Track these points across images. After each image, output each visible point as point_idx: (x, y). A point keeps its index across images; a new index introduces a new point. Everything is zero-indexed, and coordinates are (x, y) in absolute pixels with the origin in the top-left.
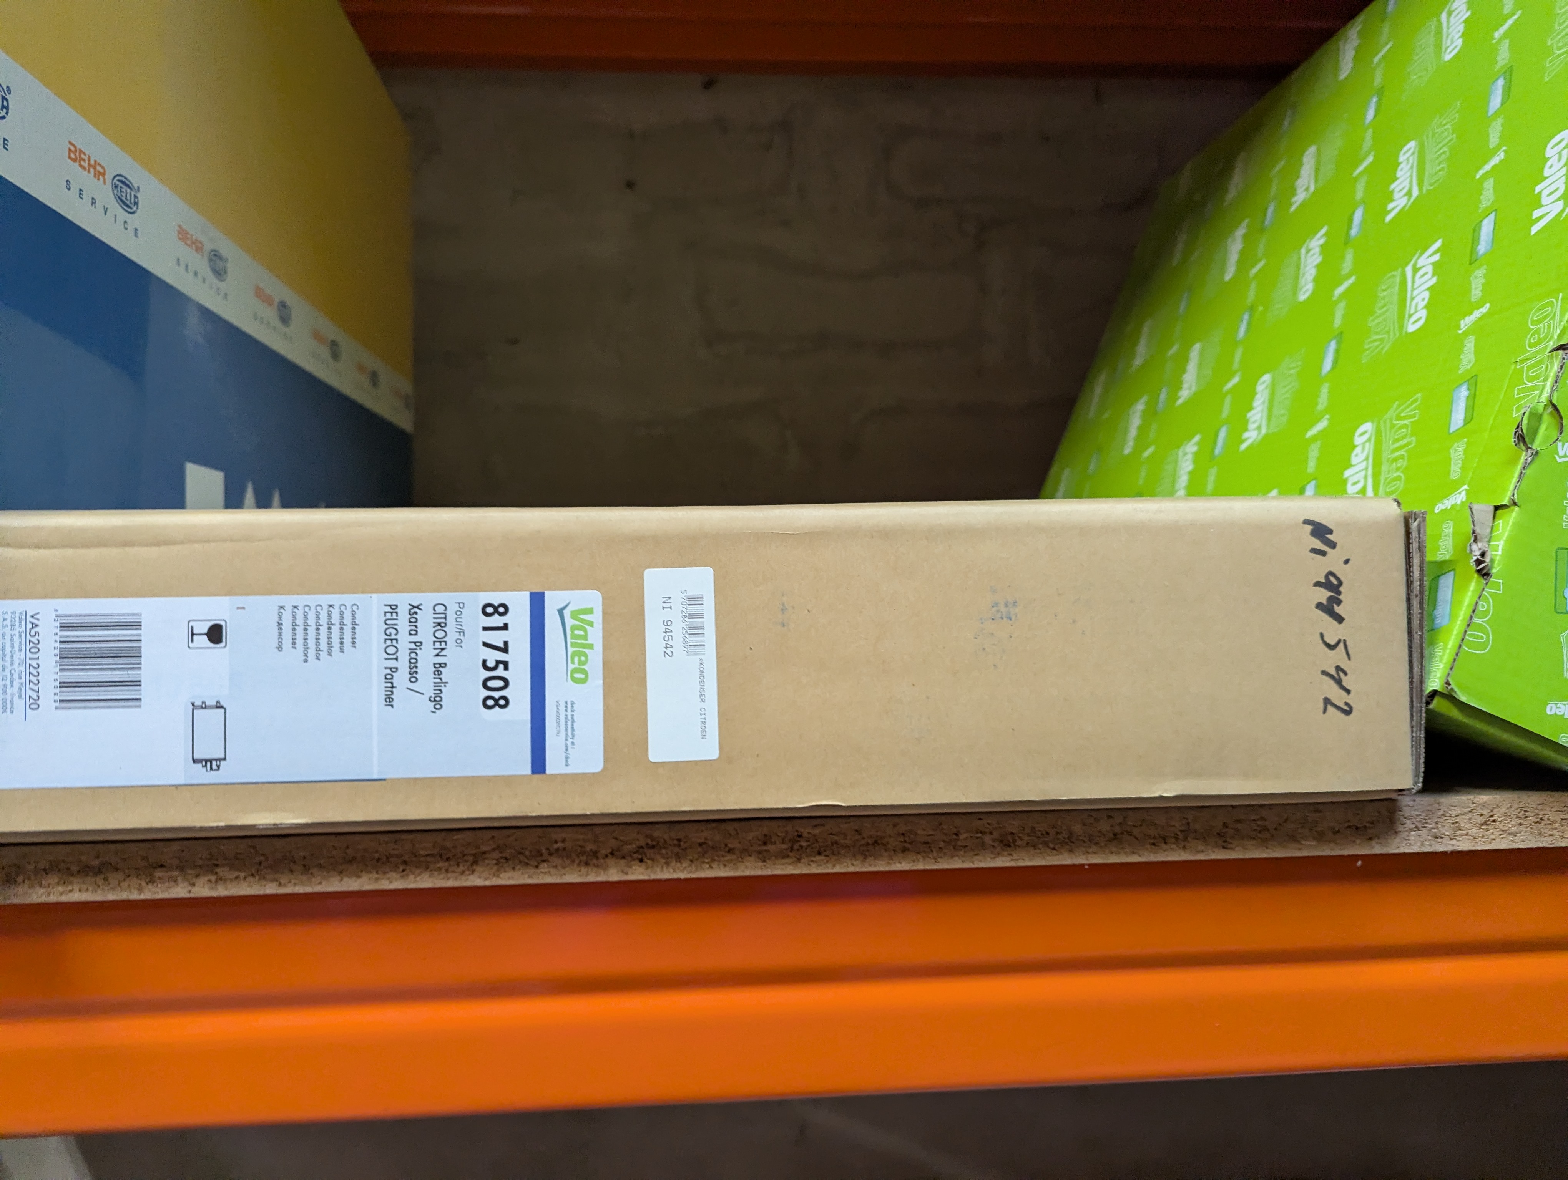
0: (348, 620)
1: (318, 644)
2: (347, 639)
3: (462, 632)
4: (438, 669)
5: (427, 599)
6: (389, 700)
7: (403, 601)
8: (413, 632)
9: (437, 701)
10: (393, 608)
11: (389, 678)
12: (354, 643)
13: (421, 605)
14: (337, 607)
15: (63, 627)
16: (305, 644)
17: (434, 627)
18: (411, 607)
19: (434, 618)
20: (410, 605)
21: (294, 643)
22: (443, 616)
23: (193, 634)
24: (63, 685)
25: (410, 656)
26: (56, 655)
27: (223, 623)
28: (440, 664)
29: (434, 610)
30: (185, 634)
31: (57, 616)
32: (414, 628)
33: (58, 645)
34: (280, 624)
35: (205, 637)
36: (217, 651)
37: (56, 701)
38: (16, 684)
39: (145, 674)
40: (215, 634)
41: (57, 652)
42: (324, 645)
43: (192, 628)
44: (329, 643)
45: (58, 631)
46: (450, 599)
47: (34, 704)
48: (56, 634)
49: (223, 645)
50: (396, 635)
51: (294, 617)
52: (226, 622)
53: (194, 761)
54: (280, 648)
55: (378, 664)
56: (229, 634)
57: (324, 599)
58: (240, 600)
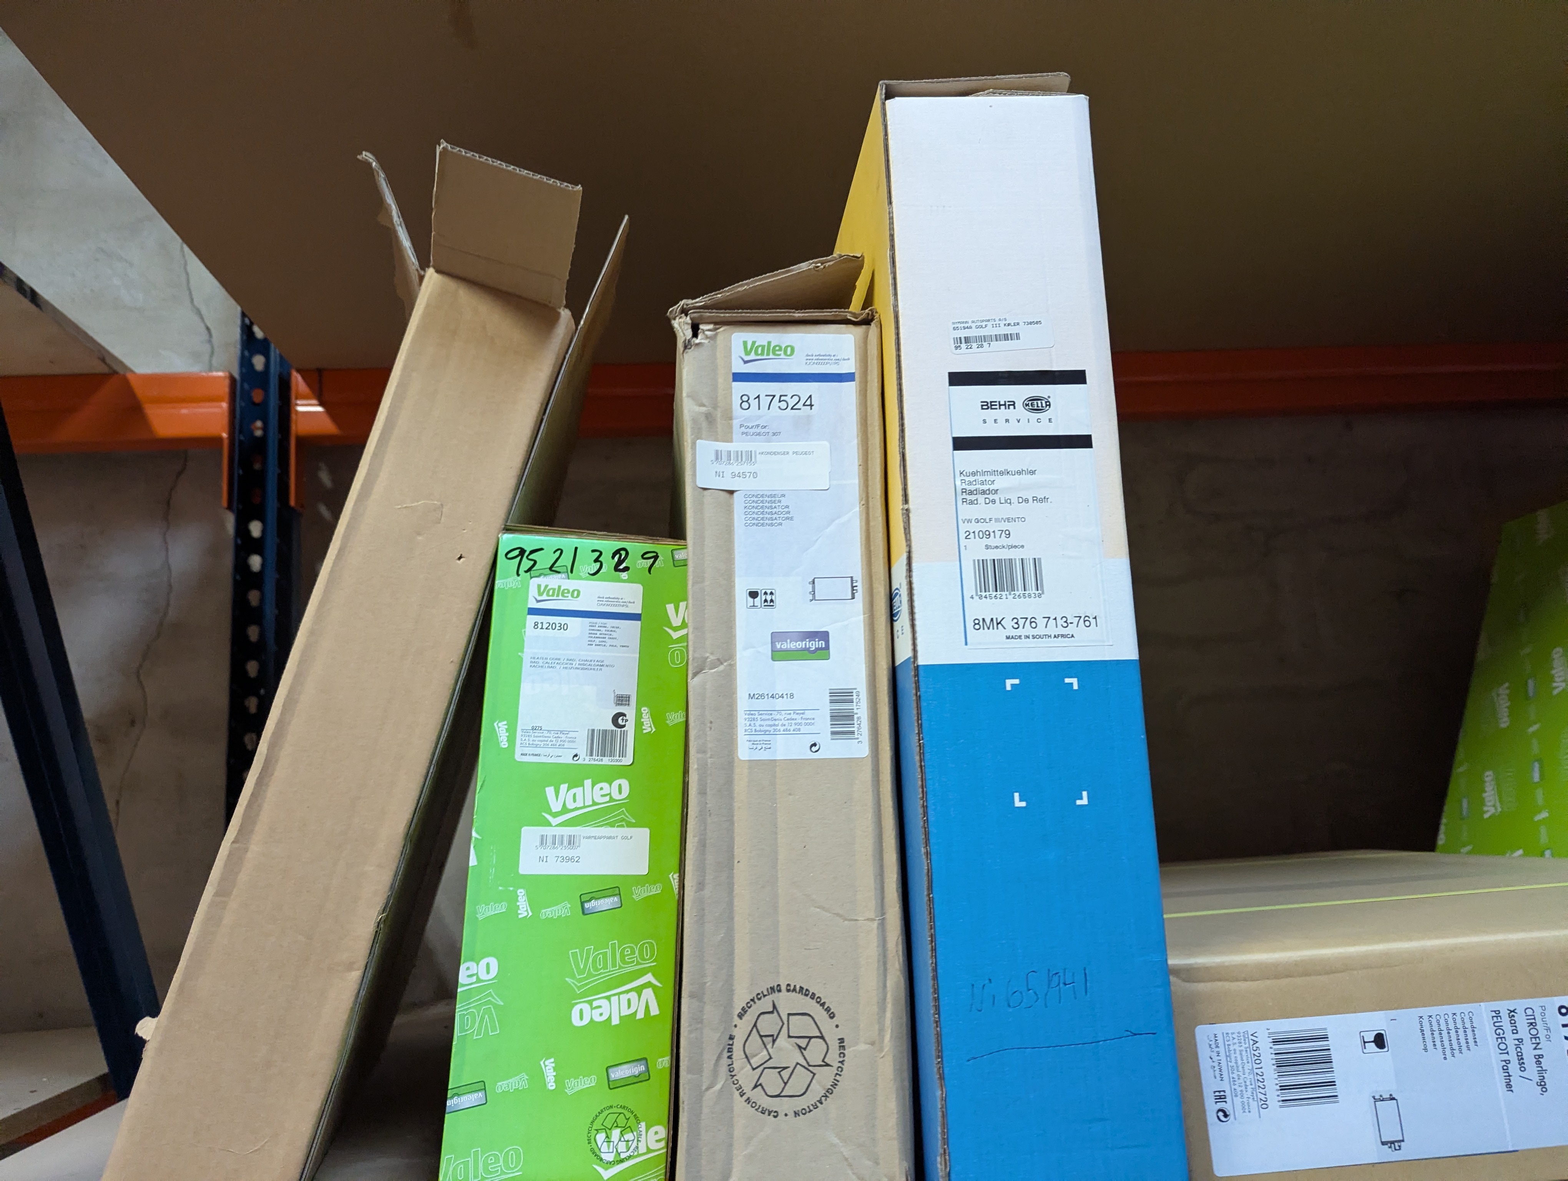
0: (1468, 1025)
1: (1451, 1045)
2: (1471, 1041)
3: (1548, 1029)
4: (1539, 1058)
5: (1519, 1005)
6: (1509, 1086)
7: (1504, 1006)
8: (1515, 1031)
9: (1542, 1084)
10: (1497, 1012)
11: (1505, 1069)
12: (1476, 1042)
13: (1515, 1009)
14: (1458, 1014)
15: (1276, 1042)
16: (1443, 1045)
17: (1529, 1026)
18: (1509, 1012)
19: (1528, 1019)
20: (1508, 1010)
21: (1435, 1045)
22: (1532, 1017)
23: (1365, 1042)
24: (1283, 1088)
25: (1516, 1050)
26: (1273, 1065)
27: (1382, 1032)
28: (1539, 1055)
29: (1526, 1013)
30: (1359, 1042)
31: (1269, 1033)
32: (1514, 1028)
33: (1274, 1056)
34: (1422, 1031)
35: (1373, 1044)
36: (1382, 1054)
37: (1279, 1101)
38: (1249, 1090)
39: (1337, 1075)
40: (1380, 1041)
41: (1274, 1062)
42: (1455, 1046)
43: (1363, 1037)
44: (1459, 1043)
45: (1271, 1045)
46: (1535, 1003)
47: (1264, 1105)
48: (1271, 1048)
49: (1386, 1049)
50: (1503, 1034)
51: (1431, 1024)
52: (1385, 1031)
53: (1383, 1143)
54: (1426, 1049)
55: (1495, 1060)
56: (1389, 1039)
57: (1449, 1009)
58: (1393, 1013)
